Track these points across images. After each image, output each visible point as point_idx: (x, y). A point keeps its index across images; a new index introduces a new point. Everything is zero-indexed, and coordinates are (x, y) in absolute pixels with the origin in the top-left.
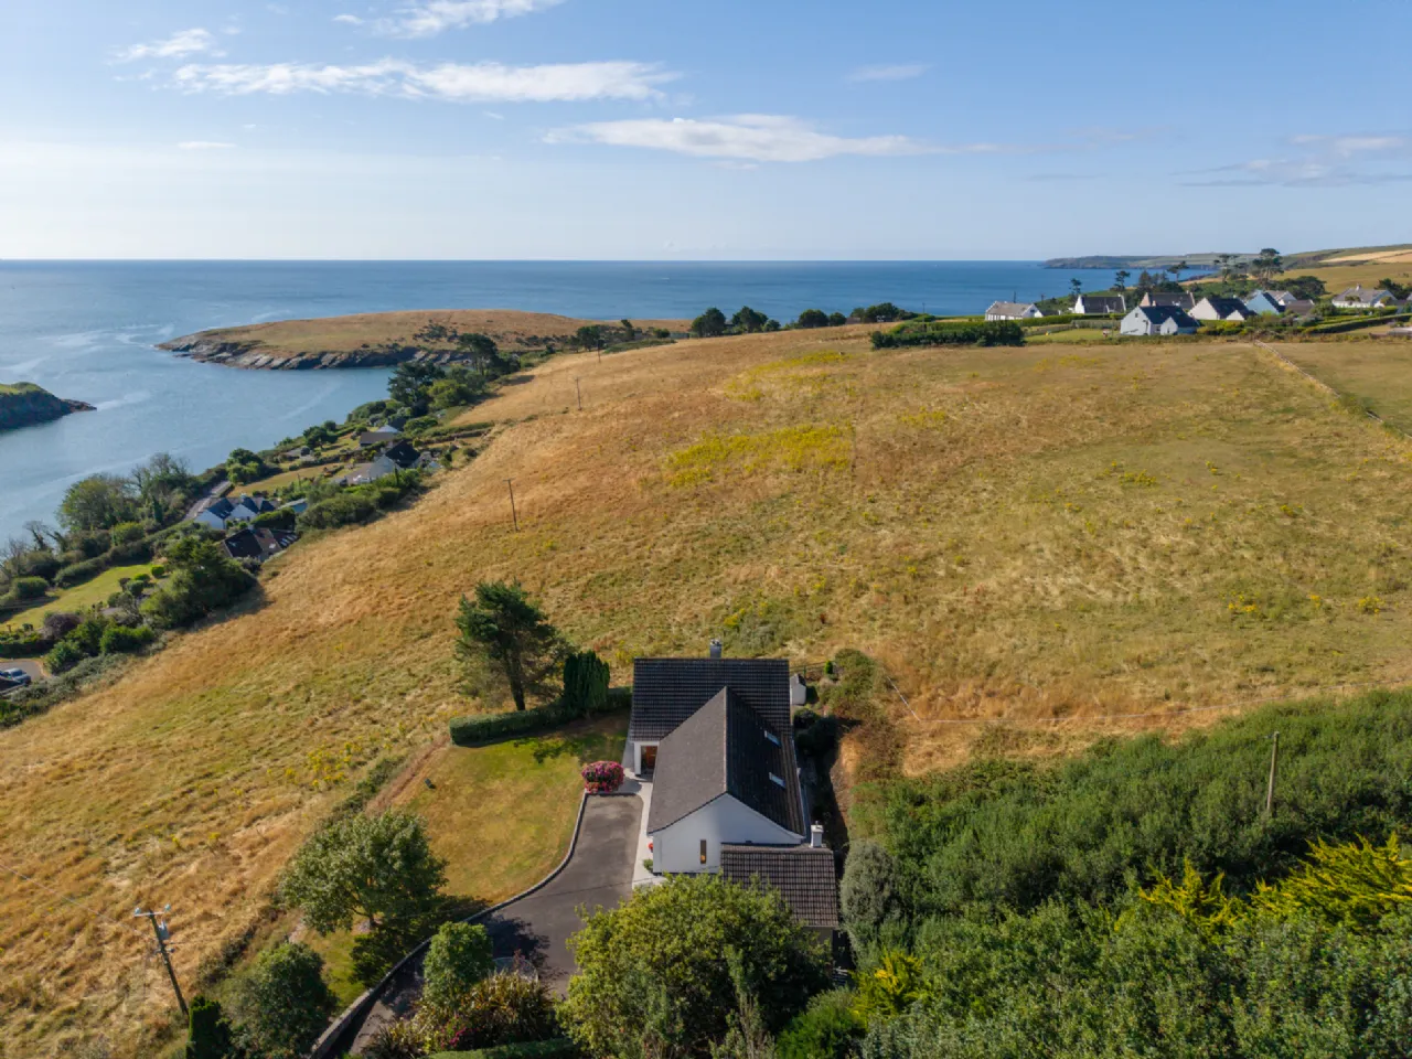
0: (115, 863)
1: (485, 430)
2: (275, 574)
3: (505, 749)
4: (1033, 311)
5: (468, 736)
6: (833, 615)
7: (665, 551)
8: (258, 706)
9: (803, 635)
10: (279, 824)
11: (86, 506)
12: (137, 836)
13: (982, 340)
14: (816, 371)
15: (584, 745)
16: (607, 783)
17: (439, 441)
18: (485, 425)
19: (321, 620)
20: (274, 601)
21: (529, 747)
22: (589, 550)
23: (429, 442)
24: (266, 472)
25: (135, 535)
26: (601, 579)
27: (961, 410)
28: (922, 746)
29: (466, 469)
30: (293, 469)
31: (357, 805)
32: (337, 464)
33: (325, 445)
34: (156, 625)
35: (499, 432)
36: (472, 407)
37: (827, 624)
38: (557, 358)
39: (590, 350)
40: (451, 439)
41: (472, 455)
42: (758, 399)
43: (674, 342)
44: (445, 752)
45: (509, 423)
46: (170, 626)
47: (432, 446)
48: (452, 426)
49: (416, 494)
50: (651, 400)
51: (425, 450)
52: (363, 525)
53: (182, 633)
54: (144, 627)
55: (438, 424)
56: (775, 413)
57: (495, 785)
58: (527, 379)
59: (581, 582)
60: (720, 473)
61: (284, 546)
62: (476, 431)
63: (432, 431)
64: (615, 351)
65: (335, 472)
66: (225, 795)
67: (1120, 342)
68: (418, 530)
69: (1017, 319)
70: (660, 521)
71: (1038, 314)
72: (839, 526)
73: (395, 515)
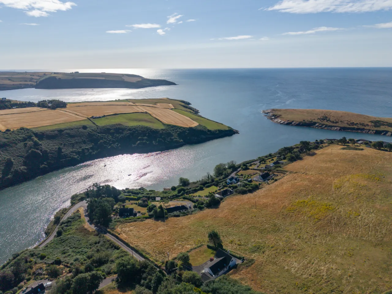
0: (176, 243)
1: (286, 172)
2: (223, 201)
3: (210, 250)
5: (209, 247)
6: (266, 252)
7: (267, 226)
8: (203, 227)
9: (259, 253)
10: (189, 246)
12: (180, 241)
14: (363, 183)
16: (211, 260)
17: (277, 172)
19: (219, 215)
20: (219, 207)
22: (259, 219)
23: (275, 172)
24: (247, 169)
25: (217, 181)
26: (253, 226)
27: (366, 215)
28: (236, 275)
29: (270, 185)
30: (251, 169)
31: (195, 248)
32: (258, 171)
33: (263, 162)
34: (205, 206)
35: (287, 175)
36: (293, 162)
37: (263, 253)
38: (331, 145)
39: (342, 145)
40: (279, 172)
41: (276, 180)
42: (338, 188)
43: (362, 149)
44: (205, 247)
45: (291, 172)
46: (206, 207)
47: (275, 173)
48: (281, 169)
49: (256, 190)
50: (321, 177)
51: (272, 174)
52: (243, 194)
53: (207, 208)
54: (203, 206)
55: (280, 167)
56: (334, 195)
57: (204, 254)
58: (313, 154)
59: (250, 226)
60: (297, 211)
61: (230, 194)
62: (284, 172)
63: (277, 169)
64: (344, 149)
65: (254, 174)
66: (189, 240)
68: (246, 201)
70: (274, 218)
72: (294, 235)
73: (249, 194)
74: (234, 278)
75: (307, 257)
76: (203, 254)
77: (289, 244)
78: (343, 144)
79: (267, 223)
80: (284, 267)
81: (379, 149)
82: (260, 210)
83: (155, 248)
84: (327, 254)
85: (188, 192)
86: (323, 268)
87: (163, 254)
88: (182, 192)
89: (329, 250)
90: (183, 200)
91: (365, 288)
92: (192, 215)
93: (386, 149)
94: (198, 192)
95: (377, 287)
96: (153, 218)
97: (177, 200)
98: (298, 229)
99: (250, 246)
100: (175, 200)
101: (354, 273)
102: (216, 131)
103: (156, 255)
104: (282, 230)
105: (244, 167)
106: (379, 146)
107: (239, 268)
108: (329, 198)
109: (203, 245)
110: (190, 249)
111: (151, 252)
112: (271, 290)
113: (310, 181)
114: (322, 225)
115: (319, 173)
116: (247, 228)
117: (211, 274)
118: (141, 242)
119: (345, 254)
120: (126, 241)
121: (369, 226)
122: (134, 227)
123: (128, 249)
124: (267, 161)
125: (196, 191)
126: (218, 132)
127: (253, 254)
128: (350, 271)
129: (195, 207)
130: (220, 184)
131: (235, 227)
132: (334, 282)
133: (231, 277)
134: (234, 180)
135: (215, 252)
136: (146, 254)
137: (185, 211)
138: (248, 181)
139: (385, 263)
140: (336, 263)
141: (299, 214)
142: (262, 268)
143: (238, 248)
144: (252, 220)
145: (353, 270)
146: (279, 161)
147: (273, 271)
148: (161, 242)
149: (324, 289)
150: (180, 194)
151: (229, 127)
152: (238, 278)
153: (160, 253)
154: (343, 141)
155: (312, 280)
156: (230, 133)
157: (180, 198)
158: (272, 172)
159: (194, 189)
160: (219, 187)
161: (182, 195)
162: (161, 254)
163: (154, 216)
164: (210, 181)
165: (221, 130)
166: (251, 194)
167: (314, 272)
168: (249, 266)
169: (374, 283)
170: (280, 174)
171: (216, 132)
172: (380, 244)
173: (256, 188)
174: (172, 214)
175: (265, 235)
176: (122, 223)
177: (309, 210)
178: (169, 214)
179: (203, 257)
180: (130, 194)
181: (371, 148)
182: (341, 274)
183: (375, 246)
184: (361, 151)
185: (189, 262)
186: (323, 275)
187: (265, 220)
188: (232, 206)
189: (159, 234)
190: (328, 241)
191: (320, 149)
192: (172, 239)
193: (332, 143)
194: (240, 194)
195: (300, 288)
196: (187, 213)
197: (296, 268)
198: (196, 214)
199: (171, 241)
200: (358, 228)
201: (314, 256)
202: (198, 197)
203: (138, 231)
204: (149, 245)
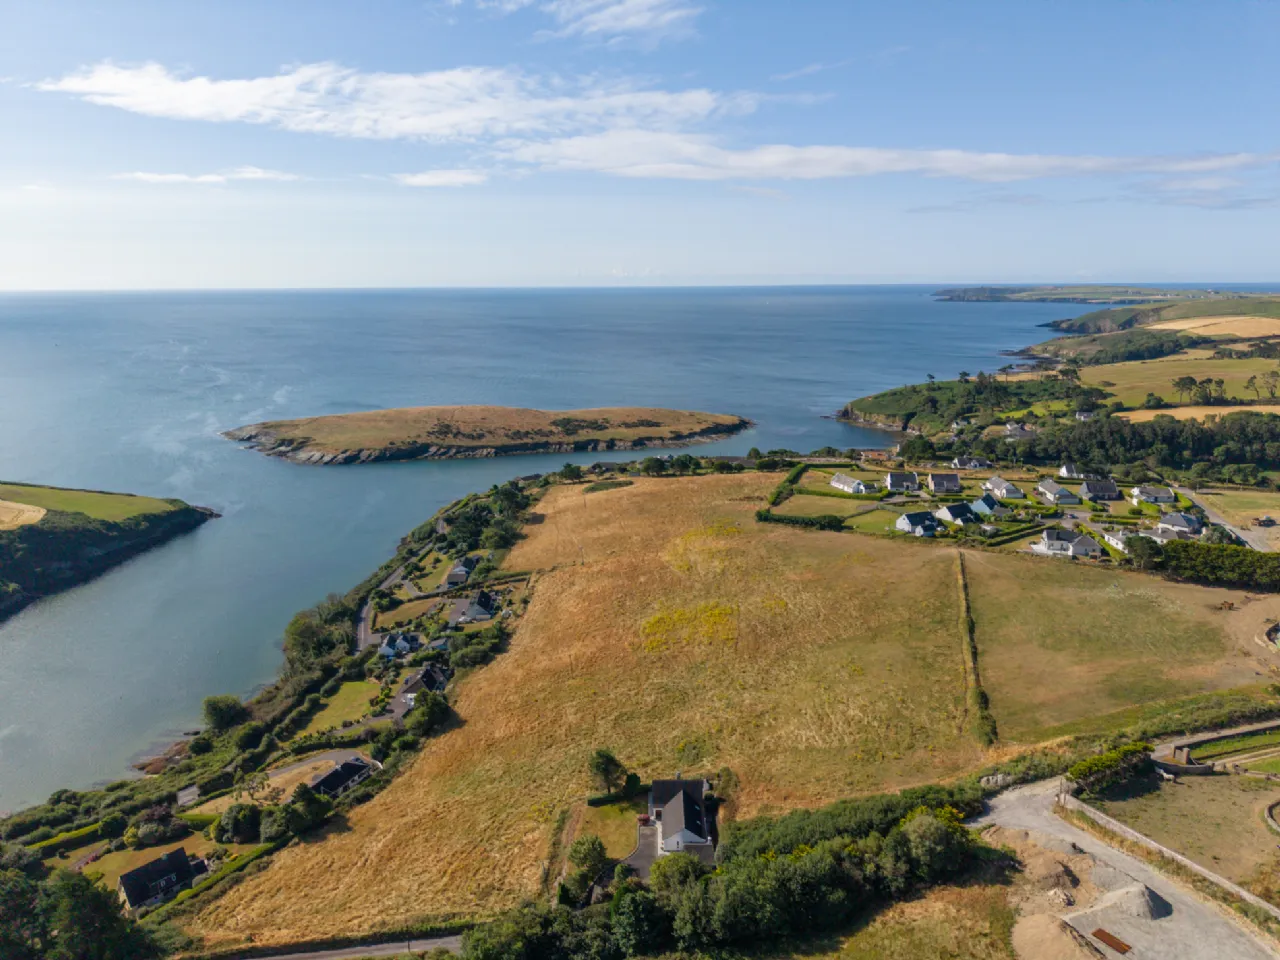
0: (488, 849)
1: (527, 577)
2: (456, 701)
3: (607, 808)
4: (859, 484)
5: (594, 803)
6: (722, 745)
7: (648, 699)
8: (492, 782)
9: (710, 755)
10: (536, 834)
11: (302, 634)
12: (488, 840)
13: (818, 526)
14: (722, 544)
15: (635, 806)
16: (646, 822)
17: (499, 584)
18: (526, 574)
19: (497, 735)
20: (466, 721)
21: (616, 807)
22: (612, 696)
23: (494, 585)
24: (395, 604)
26: (621, 715)
27: (795, 599)
29: (526, 617)
30: (410, 601)
31: (560, 829)
32: (438, 599)
33: (418, 573)
34: (415, 735)
35: (537, 581)
36: (511, 549)
37: (718, 749)
38: (552, 490)
39: (574, 483)
40: (507, 583)
41: (525, 602)
42: (688, 570)
43: (631, 483)
44: (587, 809)
45: (540, 572)
46: (422, 736)
47: (496, 588)
48: (505, 572)
49: (507, 639)
50: (625, 560)
51: (494, 590)
52: (486, 665)
53: (429, 738)
54: (411, 737)
55: (494, 569)
56: (698, 586)
57: (608, 822)
58: (539, 519)
59: (613, 717)
60: (671, 642)
61: (448, 678)
62: (520, 578)
63: (493, 575)
64: (592, 490)
65: (442, 609)
66: (508, 823)
67: (893, 538)
68: (520, 673)
69: (849, 490)
70: (643, 677)
71: (862, 487)
72: (727, 688)
73: (499, 657)
75: (804, 711)
76: (606, 825)
77: (743, 709)
78: (578, 480)
79: (641, 692)
80: (796, 748)
81: (660, 476)
82: (586, 677)
83: (449, 894)
84: (826, 689)
85: (282, 730)
86: (851, 713)
87: (496, 892)
89: (819, 682)
91: (941, 705)
92: (407, 775)
93: (672, 472)
94: (318, 717)
95: (951, 695)
96: (296, 840)
97: (277, 768)
98: (719, 675)
99: (667, 754)
100: (264, 770)
101: (900, 694)
102: (136, 521)
103: (477, 905)
104: (690, 691)
105: (385, 602)
106: (657, 468)
107: (727, 796)
108: (695, 593)
109: (567, 811)
110: (546, 837)
111: (448, 909)
113: (611, 575)
115: (609, 552)
116: (610, 725)
119: (851, 675)
121: (825, 615)
122: (265, 895)
123: (355, 953)
124: (422, 566)
125: (302, 721)
126: (144, 525)
127: (701, 764)
128: (892, 693)
129: (379, 755)
130: (369, 671)
132: (895, 721)
133: (734, 819)
134: (400, 642)
135: (624, 805)
136: (444, 921)
137: (360, 776)
138: (452, 628)
139: (915, 658)
140: (858, 695)
141: (683, 647)
142: (763, 771)
144: (600, 705)
145: (893, 690)
147: (789, 763)
148: (439, 871)
149: (899, 739)
150: (261, 748)
151: (175, 500)
152: (754, 812)
153: (485, 894)
154: (573, 475)
155: (866, 739)
156: (183, 521)
157: (273, 758)
158: (487, 587)
159: (294, 713)
160: (379, 678)
161: (271, 747)
162: (489, 894)
163: (292, 833)
164: (315, 676)
165: (155, 516)
166: (506, 655)
167: (849, 726)
168: (738, 782)
169: (940, 692)
170: (516, 584)
171: (138, 524)
172: (874, 635)
173: (501, 641)
175: (670, 717)
178: (339, 800)
179: (616, 830)
181: (641, 478)
182: (886, 705)
183: (873, 639)
184: (630, 487)
185: (607, 856)
186: (868, 722)
187: (630, 691)
188: (500, 699)
189: (396, 861)
190: (796, 668)
191: (536, 502)
193: (547, 483)
194: (478, 666)
195: (871, 760)
196: (385, 777)
197: (814, 737)
198: (411, 766)
199: (464, 855)
200: (813, 626)
201: (812, 704)
202: (340, 728)
203: (306, 895)
204: (416, 900)
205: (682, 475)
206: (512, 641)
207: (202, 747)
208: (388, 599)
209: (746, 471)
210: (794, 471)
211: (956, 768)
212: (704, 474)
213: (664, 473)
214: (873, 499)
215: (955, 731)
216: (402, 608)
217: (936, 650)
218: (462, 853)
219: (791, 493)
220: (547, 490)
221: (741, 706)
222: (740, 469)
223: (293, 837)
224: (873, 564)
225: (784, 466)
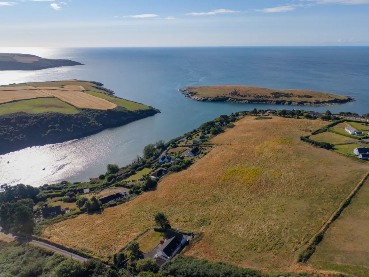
0: (120, 233)
1: (213, 145)
2: (160, 182)
3: (158, 233)
4: (355, 131)
5: (156, 230)
6: (212, 223)
7: (207, 198)
8: (144, 212)
9: (205, 225)
10: (135, 234)
12: (123, 230)
13: (320, 146)
14: (279, 147)
16: (162, 243)
17: (205, 146)
19: (159, 196)
20: (157, 189)
21: (160, 234)
22: (198, 193)
23: (203, 146)
24: (176, 146)
25: (149, 163)
26: (195, 201)
27: (286, 174)
28: (190, 251)
29: (201, 159)
30: (180, 146)
31: (142, 235)
32: (187, 147)
33: (190, 138)
34: (141, 189)
35: (214, 148)
36: (216, 135)
37: (210, 224)
38: (246, 117)
40: (206, 146)
41: (206, 154)
42: (260, 154)
43: (271, 118)
44: (153, 231)
45: (217, 145)
46: (143, 190)
47: (203, 147)
48: (208, 143)
49: (189, 165)
50: (244, 146)
51: (201, 148)
52: (178, 172)
53: (144, 192)
54: (140, 190)
55: (207, 141)
56: (258, 161)
57: (153, 238)
58: (233, 126)
59: (192, 201)
60: (231, 179)
61: (165, 174)
62: (211, 145)
63: (204, 143)
64: (257, 119)
65: (184, 151)
66: (133, 227)
67: (348, 156)
68: (182, 177)
69: (350, 133)
70: (212, 190)
71: (356, 133)
72: (233, 202)
73: (183, 170)
74: (188, 255)
75: (248, 220)
76: (151, 239)
77: (231, 212)
78: (255, 115)
79: (207, 195)
80: (232, 233)
81: (284, 117)
82: (197, 184)
83: (97, 244)
84: (264, 213)
85: (119, 178)
86: (263, 226)
87: (107, 249)
88: (113, 180)
89: (265, 210)
90: (116, 187)
91: (299, 236)
92: (130, 202)
93: (289, 116)
94: (131, 176)
95: (308, 233)
96: (87, 212)
97: (109, 189)
98: (235, 196)
99: (195, 220)
100: (106, 188)
101: (289, 225)
103: (99, 251)
104: (221, 199)
105: (173, 145)
106: (284, 114)
107: (191, 244)
108: (255, 163)
109: (149, 229)
110: (136, 236)
111: (92, 249)
112: (225, 257)
113: (235, 150)
114: (254, 189)
115: (242, 142)
116: (189, 204)
117: (165, 257)
118: (78, 242)
119: (278, 211)
120: (60, 243)
121: (291, 183)
122: (66, 226)
123: (64, 252)
124: (193, 136)
125: (128, 176)
126: (139, 112)
127: (200, 228)
128: (286, 224)
129: (131, 192)
130: (152, 166)
131: (177, 205)
132: (275, 236)
133: (185, 254)
134: (166, 159)
135: (163, 234)
136: (87, 252)
137: (121, 198)
138: (180, 158)
139: (309, 211)
140: (273, 220)
141: (233, 182)
142: (212, 239)
143: (184, 224)
144: (192, 195)
145: (287, 222)
146: (204, 136)
147: (223, 239)
148: (102, 236)
149: (269, 245)
150: (111, 182)
151: (150, 107)
152: (192, 253)
153: (103, 248)
154: (255, 112)
155: (258, 239)
156: (151, 112)
157: (111, 186)
158: (200, 146)
159: (125, 174)
160: (152, 168)
161: (113, 182)
162: (105, 249)
163: (87, 210)
164: (141, 163)
165: (142, 110)
166: (185, 170)
167: (258, 231)
168: (200, 239)
169: (305, 230)
170: (209, 147)
171: (138, 112)
172: (302, 196)
173: (189, 163)
174: (107, 204)
175: (207, 207)
176: (49, 224)
177: (240, 177)
178: (104, 205)
179: (153, 242)
180: (51, 190)
181: (277, 117)
182: (279, 228)
183: (299, 199)
184: (270, 120)
185: (140, 250)
186: (266, 233)
187: (204, 193)
188: (170, 185)
189: (98, 228)
190: (262, 202)
191: (237, 121)
192: (113, 230)
193: (246, 114)
194: (175, 172)
195: (250, 249)
196: (125, 201)
197: (242, 231)
198: (133, 199)
199: (113, 233)
200: (283, 186)
201: (254, 218)
202: (131, 181)
203: (72, 230)
204: (89, 243)
205: (292, 118)
206: (191, 166)
207: (102, 177)
208: (174, 145)
209: (317, 119)
210: (336, 121)
211: (277, 267)
212: (301, 118)
213: (286, 116)
214: (357, 138)
215: (293, 250)
216: (178, 148)
217: (321, 211)
218: (113, 232)
219: (325, 131)
220: (244, 117)
221: (231, 211)
222: (315, 118)
223: (87, 211)
224: (329, 166)
225: (335, 119)
